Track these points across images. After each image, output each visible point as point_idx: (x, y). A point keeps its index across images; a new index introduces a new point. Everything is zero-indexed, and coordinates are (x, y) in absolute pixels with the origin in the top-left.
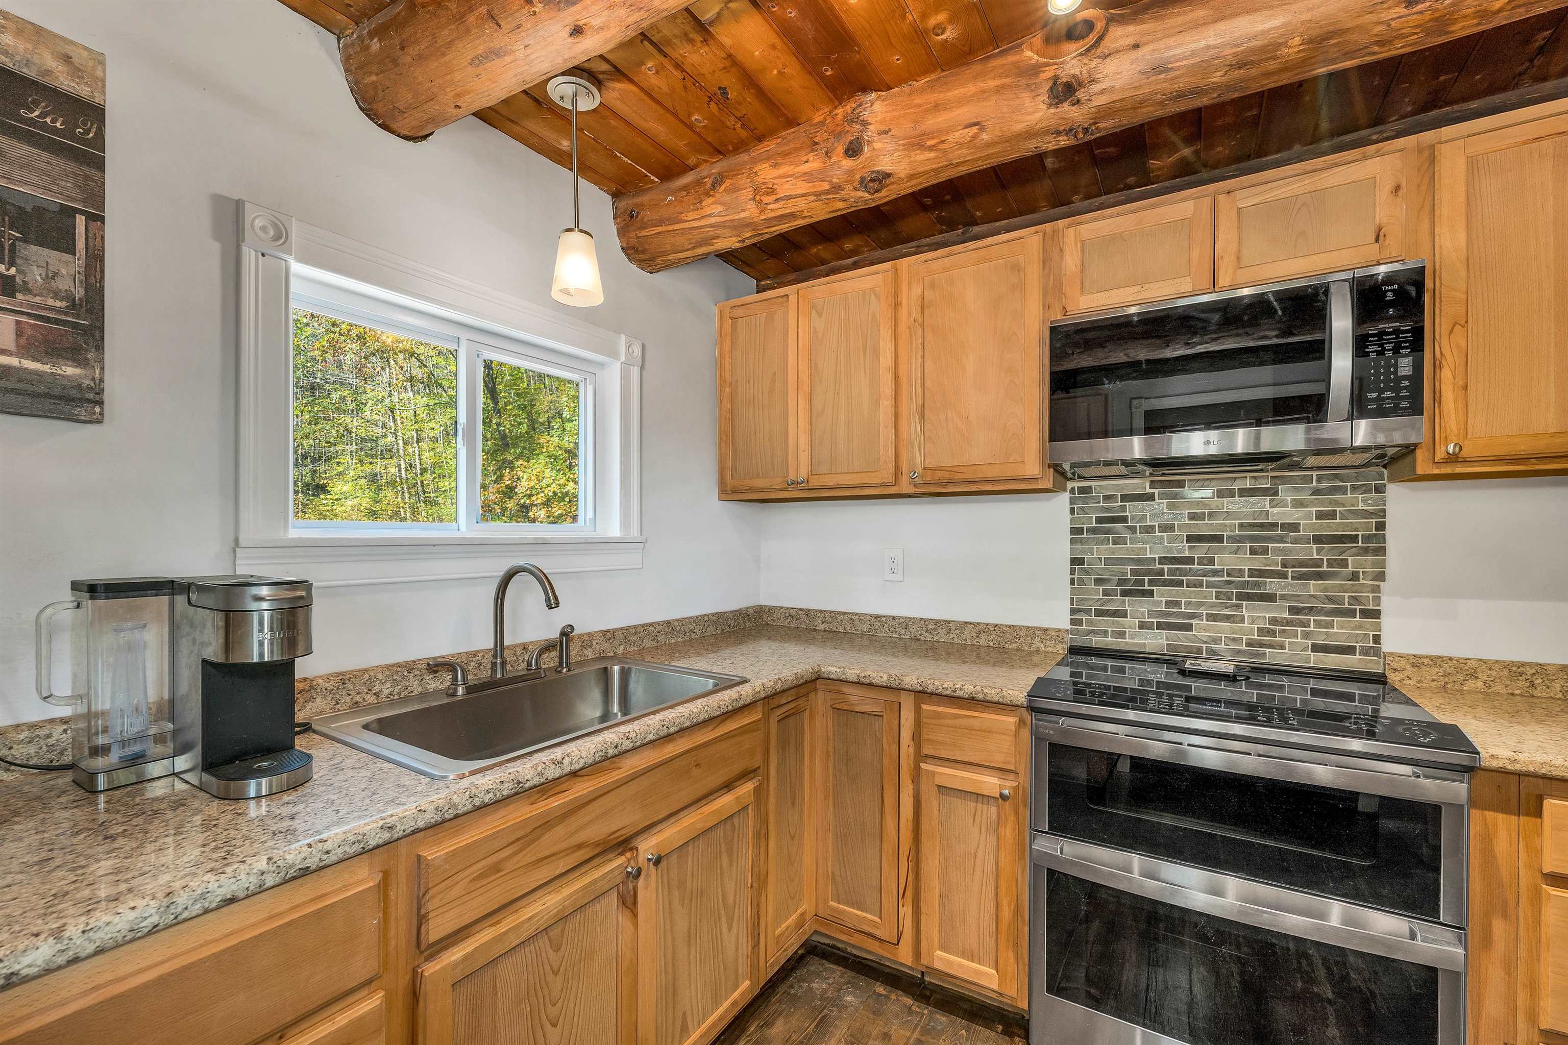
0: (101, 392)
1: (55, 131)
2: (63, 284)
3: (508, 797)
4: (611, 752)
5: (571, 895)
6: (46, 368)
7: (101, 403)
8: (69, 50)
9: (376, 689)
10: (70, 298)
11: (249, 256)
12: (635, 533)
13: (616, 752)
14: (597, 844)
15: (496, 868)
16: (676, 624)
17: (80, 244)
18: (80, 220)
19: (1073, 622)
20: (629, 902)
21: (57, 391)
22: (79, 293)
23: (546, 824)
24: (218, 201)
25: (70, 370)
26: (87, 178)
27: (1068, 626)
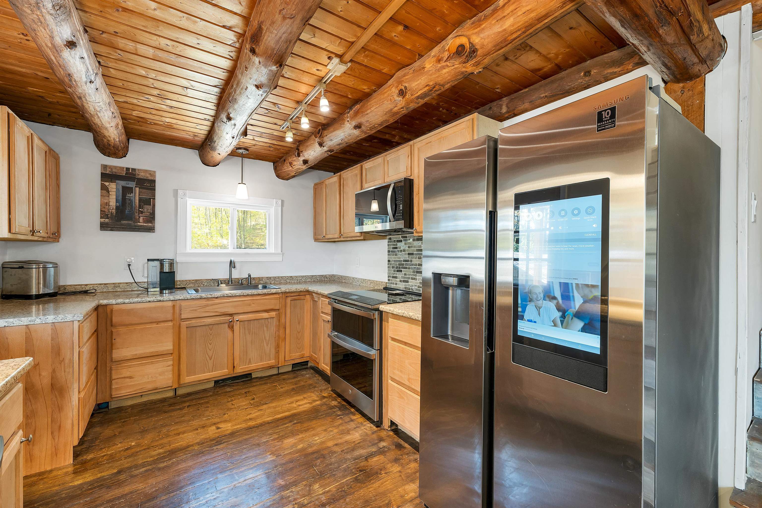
0: (154, 228)
1: (148, 186)
2: (149, 211)
3: (199, 299)
4: (225, 295)
5: (214, 320)
6: (147, 225)
7: (154, 229)
8: (150, 172)
9: (203, 284)
10: (150, 213)
11: (179, 199)
12: (279, 251)
13: (227, 296)
14: (221, 313)
15: (196, 310)
16: (294, 277)
17: (152, 204)
18: (152, 199)
19: (389, 280)
20: (231, 327)
21: (148, 228)
22: (151, 212)
23: (207, 305)
24: (174, 190)
25: (150, 225)
26: (153, 192)
27: (387, 281)
